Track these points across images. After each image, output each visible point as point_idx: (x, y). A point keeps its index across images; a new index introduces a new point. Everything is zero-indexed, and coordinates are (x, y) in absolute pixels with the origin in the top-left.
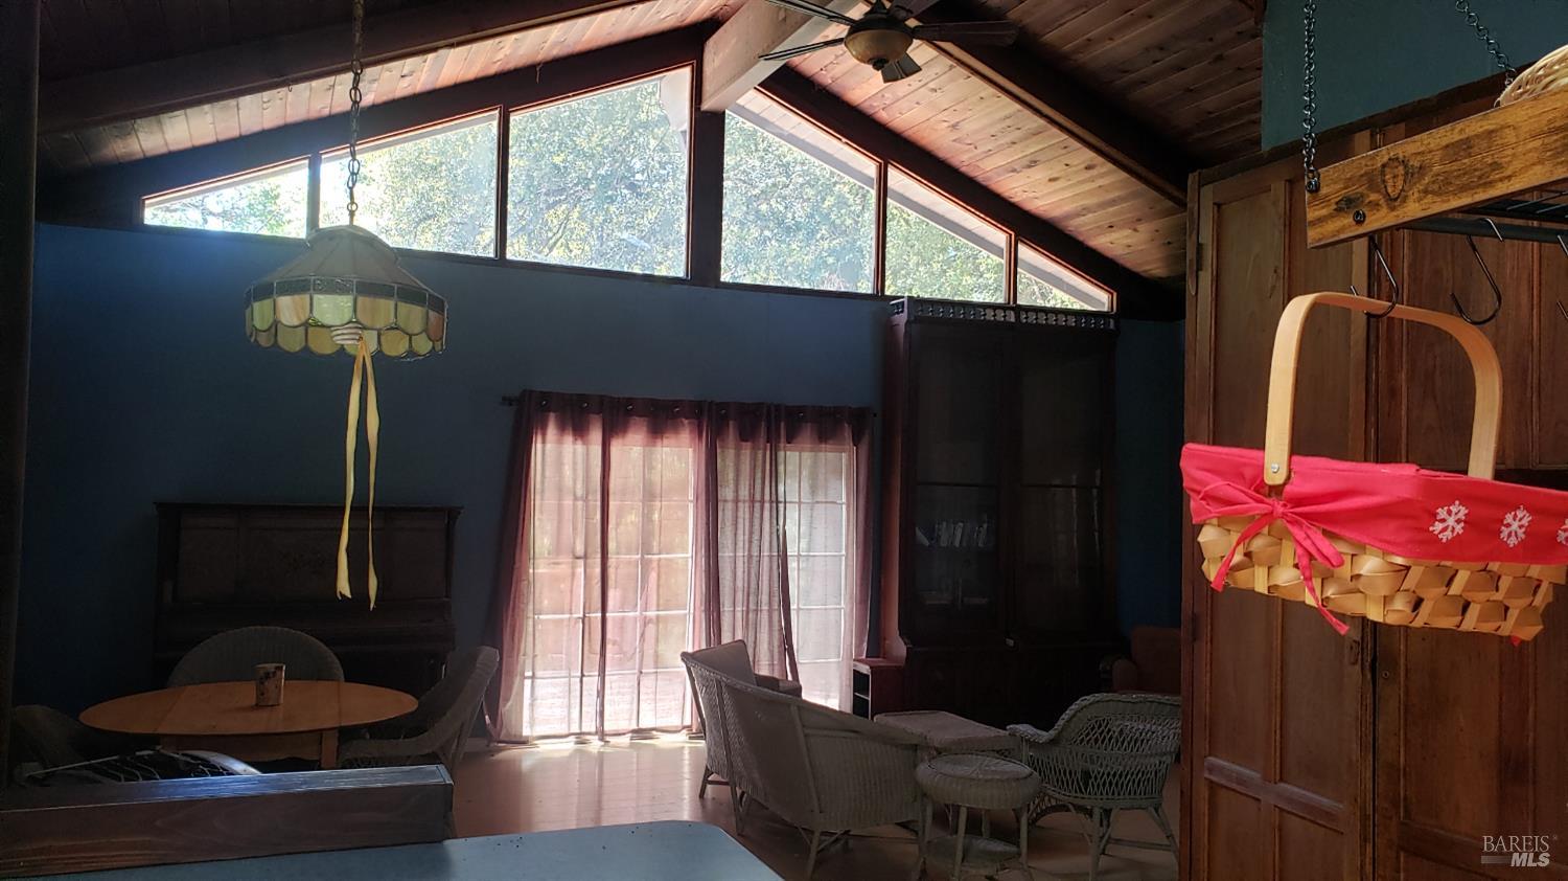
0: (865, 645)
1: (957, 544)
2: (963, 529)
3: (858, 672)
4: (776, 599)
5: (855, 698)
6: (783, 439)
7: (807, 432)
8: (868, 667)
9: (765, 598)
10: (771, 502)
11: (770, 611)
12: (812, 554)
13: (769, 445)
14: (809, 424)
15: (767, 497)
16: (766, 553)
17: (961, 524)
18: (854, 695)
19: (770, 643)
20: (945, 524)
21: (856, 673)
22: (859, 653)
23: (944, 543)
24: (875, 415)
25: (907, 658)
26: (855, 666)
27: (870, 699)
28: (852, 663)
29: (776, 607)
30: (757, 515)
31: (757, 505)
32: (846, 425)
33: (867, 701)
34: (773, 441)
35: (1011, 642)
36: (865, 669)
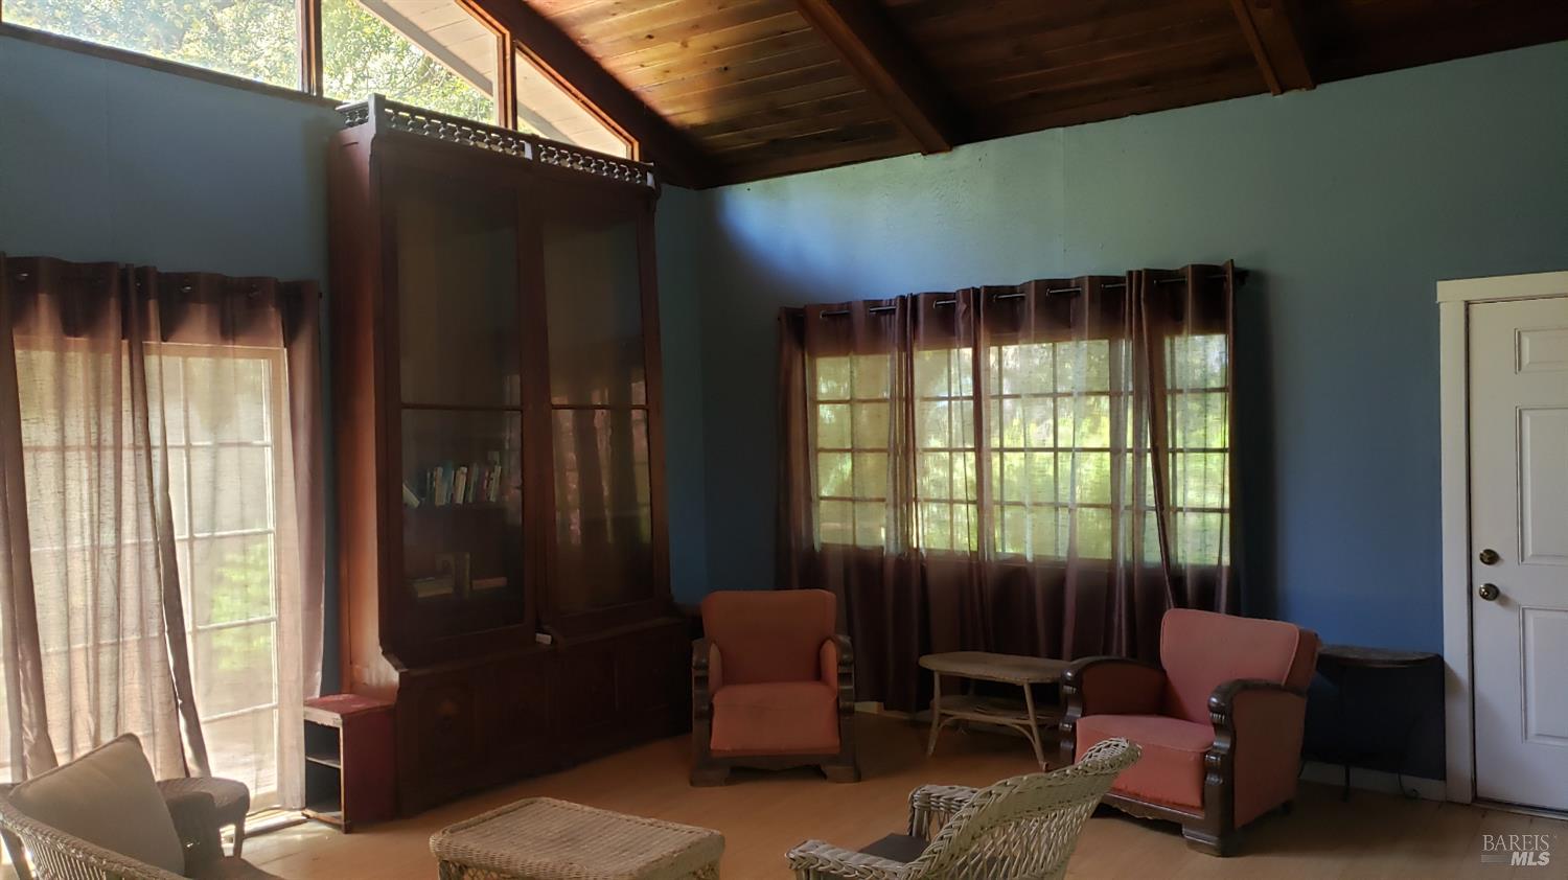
0: (319, 675)
1: (460, 499)
2: (468, 475)
3: (315, 724)
4: (155, 621)
5: (310, 768)
6: (155, 332)
7: (199, 319)
8: (338, 716)
9: (130, 619)
10: (135, 447)
11: (143, 643)
12: (218, 534)
13: (125, 342)
14: (204, 307)
15: (127, 439)
16: (129, 539)
17: (465, 470)
18: (307, 761)
19: (146, 698)
20: (440, 470)
21: (310, 726)
22: (308, 690)
23: (441, 499)
24: (320, 295)
25: (400, 689)
26: (305, 714)
27: (342, 767)
28: (302, 709)
29: (156, 634)
30: (109, 472)
31: (108, 455)
32: (273, 310)
33: (339, 770)
34: (134, 333)
35: (546, 639)
36: (331, 719)
